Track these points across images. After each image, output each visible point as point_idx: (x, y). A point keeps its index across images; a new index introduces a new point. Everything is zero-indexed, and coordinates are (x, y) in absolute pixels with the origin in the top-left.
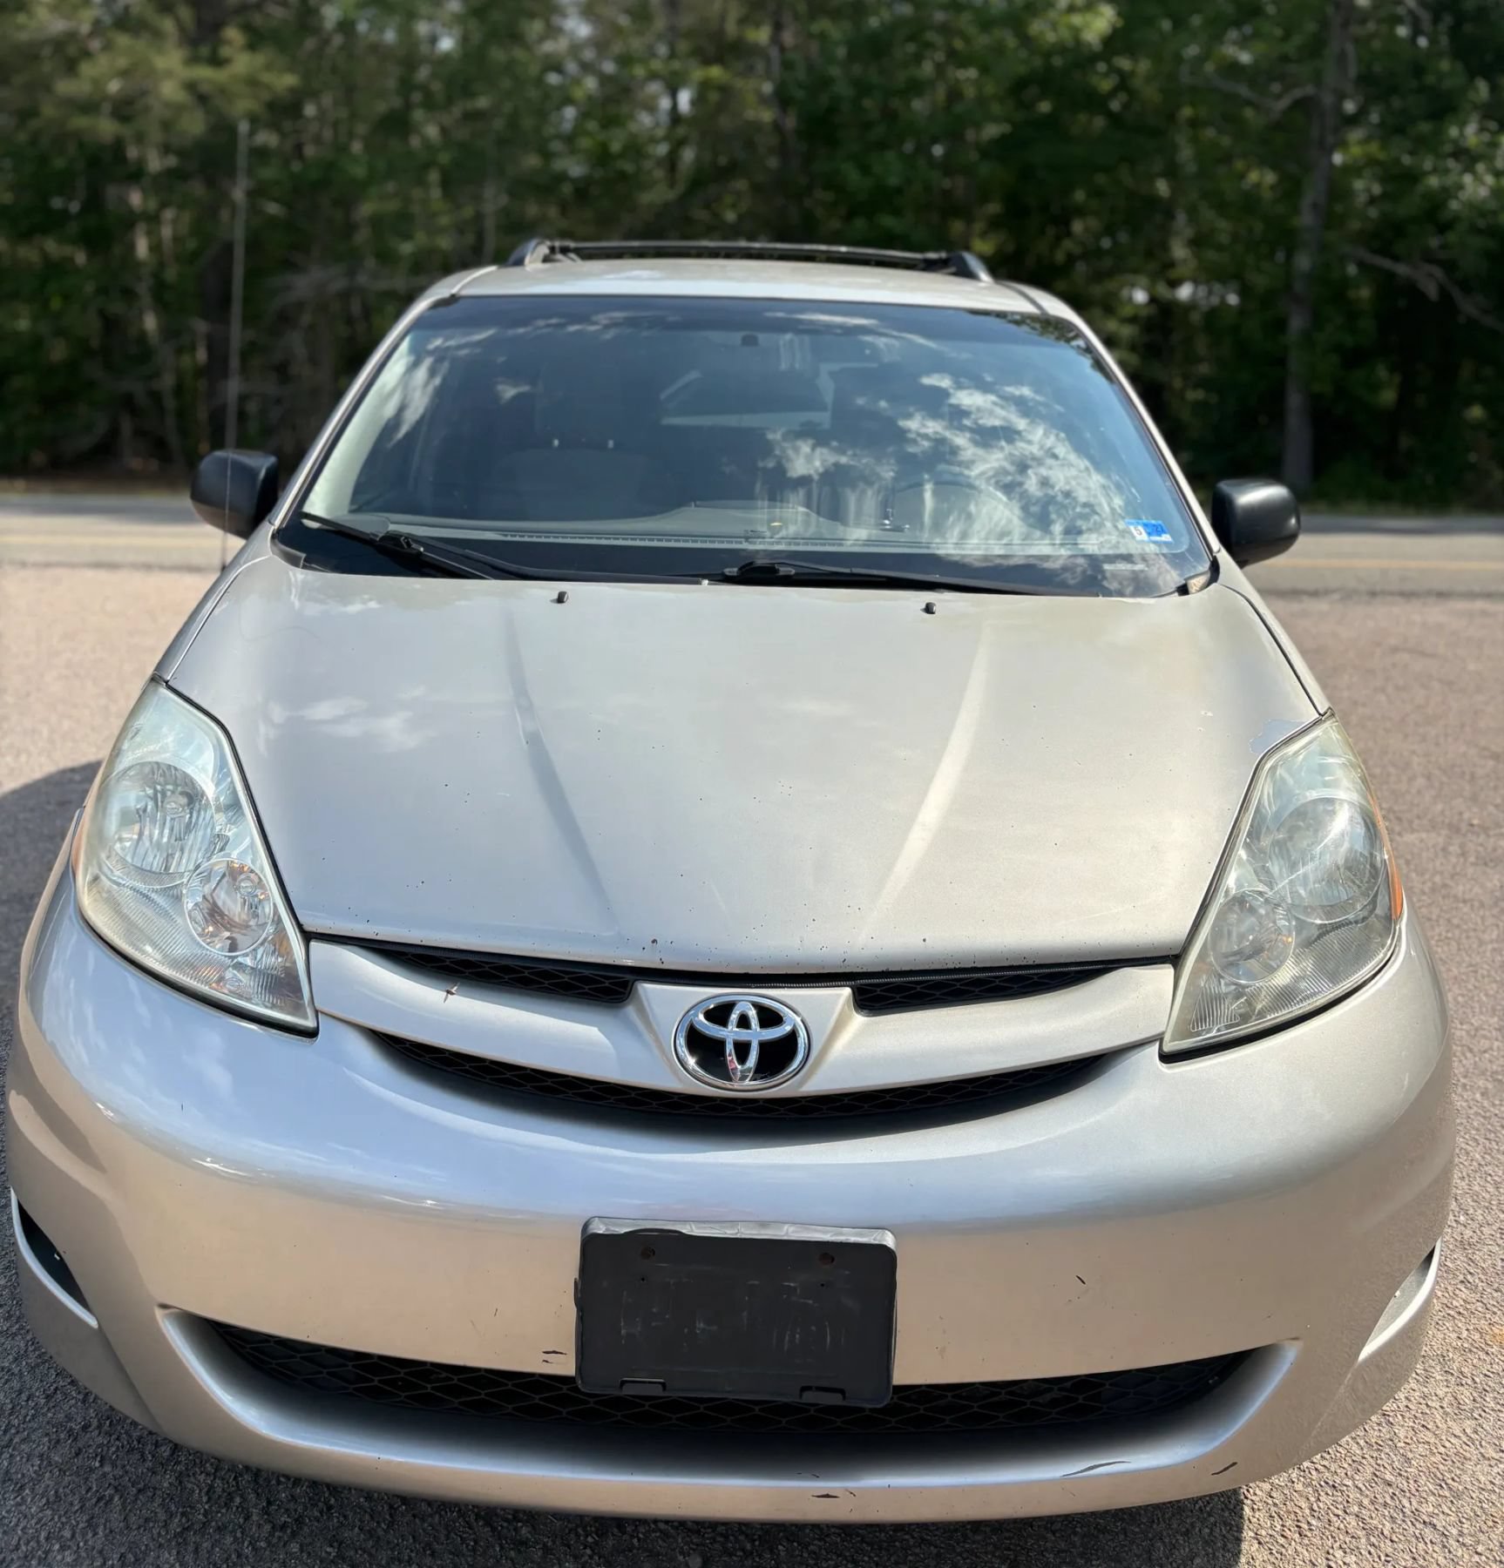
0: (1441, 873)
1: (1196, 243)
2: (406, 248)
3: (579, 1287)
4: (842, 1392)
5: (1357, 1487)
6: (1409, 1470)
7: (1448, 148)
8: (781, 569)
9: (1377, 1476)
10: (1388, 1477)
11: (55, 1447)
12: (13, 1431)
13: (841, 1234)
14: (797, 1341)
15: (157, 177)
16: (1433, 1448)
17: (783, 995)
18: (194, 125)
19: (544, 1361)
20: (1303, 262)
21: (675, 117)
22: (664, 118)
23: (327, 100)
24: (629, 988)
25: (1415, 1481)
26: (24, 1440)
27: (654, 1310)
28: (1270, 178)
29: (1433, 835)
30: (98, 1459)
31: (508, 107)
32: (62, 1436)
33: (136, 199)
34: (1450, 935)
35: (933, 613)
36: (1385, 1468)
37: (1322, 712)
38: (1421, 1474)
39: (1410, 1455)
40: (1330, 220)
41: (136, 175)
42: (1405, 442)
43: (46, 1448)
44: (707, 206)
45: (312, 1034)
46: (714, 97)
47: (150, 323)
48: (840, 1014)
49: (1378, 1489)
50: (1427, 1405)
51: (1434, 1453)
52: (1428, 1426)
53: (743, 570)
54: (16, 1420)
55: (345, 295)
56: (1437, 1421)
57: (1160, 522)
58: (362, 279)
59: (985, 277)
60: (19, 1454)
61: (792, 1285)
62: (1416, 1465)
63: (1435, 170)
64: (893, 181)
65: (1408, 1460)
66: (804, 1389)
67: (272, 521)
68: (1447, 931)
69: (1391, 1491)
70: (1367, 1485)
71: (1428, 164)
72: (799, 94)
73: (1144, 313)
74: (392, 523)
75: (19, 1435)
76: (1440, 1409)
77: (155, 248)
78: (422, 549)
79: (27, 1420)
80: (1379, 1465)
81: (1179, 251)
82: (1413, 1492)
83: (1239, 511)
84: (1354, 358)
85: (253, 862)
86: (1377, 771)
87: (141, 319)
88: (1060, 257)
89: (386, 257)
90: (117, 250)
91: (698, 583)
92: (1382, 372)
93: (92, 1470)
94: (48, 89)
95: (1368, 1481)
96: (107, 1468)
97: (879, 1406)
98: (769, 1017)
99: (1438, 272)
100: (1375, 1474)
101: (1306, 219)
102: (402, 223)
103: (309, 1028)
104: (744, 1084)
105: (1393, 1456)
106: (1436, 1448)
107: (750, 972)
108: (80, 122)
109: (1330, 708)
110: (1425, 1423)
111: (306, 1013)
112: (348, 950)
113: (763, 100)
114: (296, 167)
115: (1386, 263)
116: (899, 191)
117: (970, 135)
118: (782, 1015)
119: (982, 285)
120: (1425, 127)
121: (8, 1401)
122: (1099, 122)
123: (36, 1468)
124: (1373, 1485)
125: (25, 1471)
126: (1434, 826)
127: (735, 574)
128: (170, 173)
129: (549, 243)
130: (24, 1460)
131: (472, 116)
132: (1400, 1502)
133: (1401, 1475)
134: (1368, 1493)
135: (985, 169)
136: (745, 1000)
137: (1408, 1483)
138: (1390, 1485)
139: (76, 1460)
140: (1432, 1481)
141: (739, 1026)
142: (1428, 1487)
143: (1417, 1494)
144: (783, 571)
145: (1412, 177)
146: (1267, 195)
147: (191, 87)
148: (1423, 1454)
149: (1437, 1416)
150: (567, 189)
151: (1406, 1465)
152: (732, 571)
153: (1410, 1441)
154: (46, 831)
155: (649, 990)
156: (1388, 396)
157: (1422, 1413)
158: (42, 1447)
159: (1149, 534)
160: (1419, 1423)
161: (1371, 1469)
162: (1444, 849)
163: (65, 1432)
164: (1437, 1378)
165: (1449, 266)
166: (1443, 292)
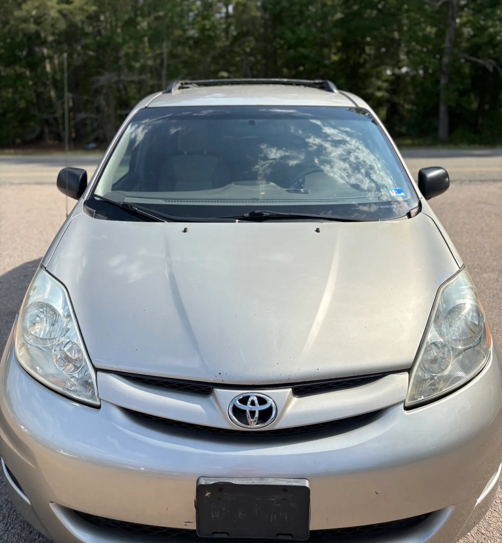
0: (496, 289)
1: (408, 53)
2: (138, 65)
3: (196, 502)
4: (291, 535)
5: (472, 536)
6: (490, 528)
7: (496, 18)
8: (265, 213)
9: (479, 531)
10: (483, 531)
11: (23, 530)
12: (9, 525)
13: (290, 482)
14: (275, 518)
15: (51, 43)
16: (498, 519)
17: (267, 393)
18: (62, 25)
19: (185, 525)
20: (446, 60)
21: (228, 15)
22: (223, 15)
23: (108, 14)
24: (211, 390)
25: (492, 533)
26: (12, 528)
27: (224, 509)
28: (434, 30)
29: (493, 274)
30: (38, 535)
31: (170, 15)
32: (26, 526)
33: (45, 51)
34: (500, 314)
35: (319, 232)
36: (481, 527)
37: (460, 267)
38: (494, 530)
39: (490, 522)
40: (455, 44)
41: (44, 43)
42: (480, 121)
43: (20, 531)
44: (240, 46)
45: (98, 407)
46: (241, 8)
47: (53, 93)
48: (288, 398)
49: (479, 536)
50: (496, 502)
51: (499, 521)
52: (497, 510)
53: (251, 215)
54: (10, 520)
55: (117, 82)
56: (499, 508)
57: (400, 188)
58: (123, 77)
59: (335, 91)
60: (11, 534)
61: (273, 499)
62: (492, 526)
63: (492, 26)
64: (303, 36)
65: (490, 524)
66: (278, 535)
67: (84, 197)
68: (499, 312)
69: (484, 537)
70: (475, 535)
71: (490, 23)
72: (270, 7)
73: (390, 78)
74: (126, 197)
75: (10, 526)
76: (500, 503)
77: (53, 68)
78: (136, 209)
79: (14, 520)
80: (479, 526)
81: (403, 57)
82: (492, 537)
83: (428, 180)
84: (463, 93)
85: (77, 340)
86: (473, 250)
87: (49, 92)
88: (362, 61)
89: (131, 68)
90: (39, 69)
91: (235, 222)
92: (473, 97)
93: (35, 540)
94: (12, 14)
95: (476, 533)
96: (41, 539)
97: (304, 540)
98: (262, 401)
99: (493, 62)
100: (478, 530)
101: (447, 45)
102: (136, 56)
103: (97, 405)
104: (254, 426)
105: (485, 523)
106: (499, 519)
107: (255, 384)
108: (24, 26)
109: (463, 264)
110: (495, 509)
111: (96, 399)
112: (111, 375)
113: (258, 8)
114: (98, 38)
115: (474, 59)
116: (306, 39)
117: (330, 18)
118: (267, 400)
119: (334, 94)
120: (489, 10)
121: (7, 512)
122: (375, 12)
123: (16, 539)
124: (478, 535)
125: (13, 541)
126: (493, 271)
127: (248, 216)
128: (55, 41)
129: (180, 82)
130: (12, 536)
131: (157, 18)
132: (487, 541)
133: (487, 530)
134: (476, 538)
135: (335, 31)
136: (253, 395)
137: (490, 533)
138: (484, 535)
139: (30, 536)
140: (498, 533)
141: (251, 405)
142: (497, 535)
143: (493, 538)
144: (265, 214)
145: (484, 29)
146: (433, 36)
147: (60, 12)
148: (495, 522)
149: (499, 506)
150: (191, 42)
151: (489, 526)
152: (247, 215)
153: (490, 517)
154: (20, 287)
155: (218, 391)
156: (475, 106)
157: (494, 505)
158: (18, 530)
159: (396, 193)
160: (493, 509)
161: (477, 528)
162: (497, 280)
163: (26, 525)
164: (499, 491)
165: (497, 60)
166: (495, 68)
